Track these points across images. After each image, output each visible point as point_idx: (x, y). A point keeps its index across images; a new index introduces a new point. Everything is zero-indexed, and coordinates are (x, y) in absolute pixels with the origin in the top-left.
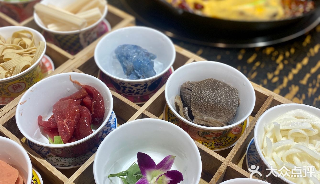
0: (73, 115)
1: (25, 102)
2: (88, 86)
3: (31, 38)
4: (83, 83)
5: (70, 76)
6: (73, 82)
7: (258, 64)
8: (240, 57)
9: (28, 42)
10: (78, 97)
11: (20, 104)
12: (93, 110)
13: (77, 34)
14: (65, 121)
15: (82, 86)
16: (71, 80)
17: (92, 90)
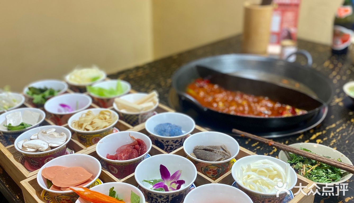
0: (128, 152)
1: (102, 142)
2: (139, 139)
3: (109, 116)
4: (136, 138)
5: (130, 133)
6: (131, 137)
7: (258, 147)
8: (247, 143)
9: (108, 117)
10: (132, 145)
11: (99, 142)
12: (140, 151)
13: (137, 115)
14: (122, 154)
15: (135, 139)
16: (130, 136)
17: (140, 141)
